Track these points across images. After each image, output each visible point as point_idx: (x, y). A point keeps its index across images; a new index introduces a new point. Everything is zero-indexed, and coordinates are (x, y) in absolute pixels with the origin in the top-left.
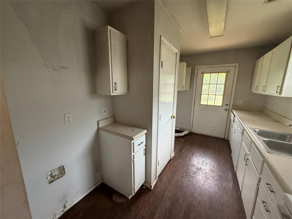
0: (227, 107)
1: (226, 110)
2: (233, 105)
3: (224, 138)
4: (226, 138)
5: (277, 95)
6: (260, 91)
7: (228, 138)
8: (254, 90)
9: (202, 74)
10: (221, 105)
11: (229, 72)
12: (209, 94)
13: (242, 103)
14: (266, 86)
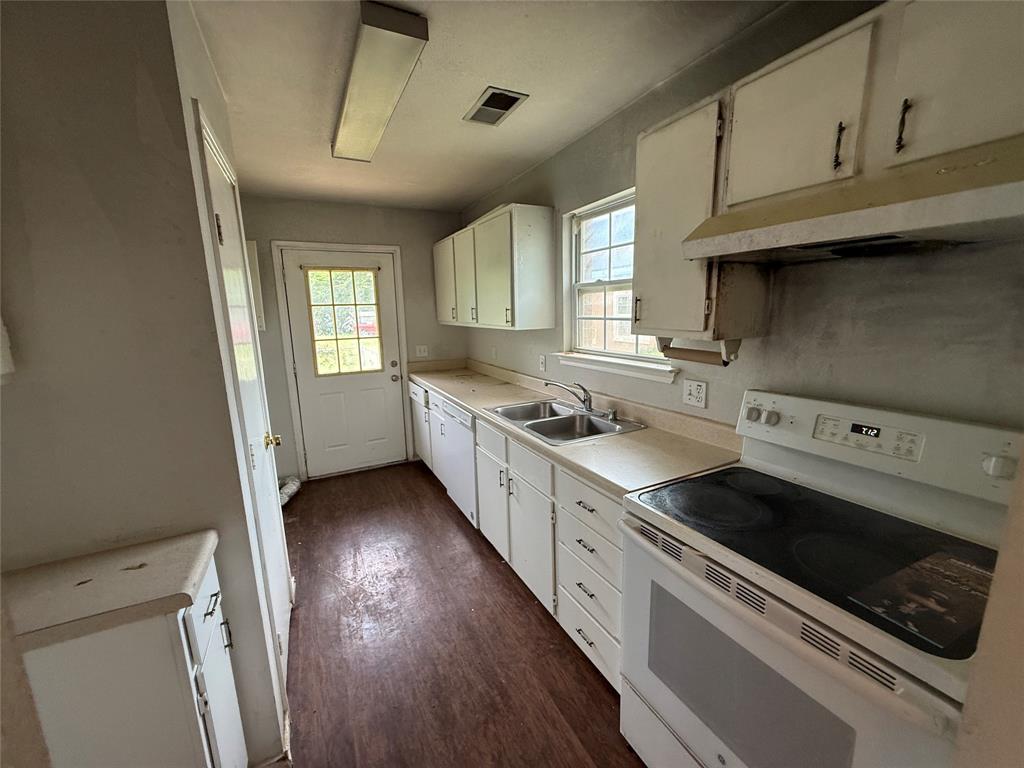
0: (396, 371)
1: (395, 379)
2: (408, 362)
3: (407, 459)
4: (411, 458)
5: (508, 327)
6: (466, 320)
7: (415, 455)
8: (448, 318)
9: (301, 273)
10: (378, 366)
11: (379, 269)
12: (339, 337)
13: (426, 354)
14: (477, 309)
